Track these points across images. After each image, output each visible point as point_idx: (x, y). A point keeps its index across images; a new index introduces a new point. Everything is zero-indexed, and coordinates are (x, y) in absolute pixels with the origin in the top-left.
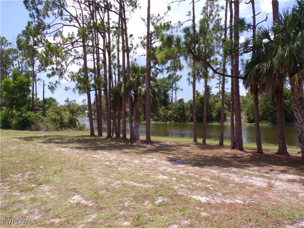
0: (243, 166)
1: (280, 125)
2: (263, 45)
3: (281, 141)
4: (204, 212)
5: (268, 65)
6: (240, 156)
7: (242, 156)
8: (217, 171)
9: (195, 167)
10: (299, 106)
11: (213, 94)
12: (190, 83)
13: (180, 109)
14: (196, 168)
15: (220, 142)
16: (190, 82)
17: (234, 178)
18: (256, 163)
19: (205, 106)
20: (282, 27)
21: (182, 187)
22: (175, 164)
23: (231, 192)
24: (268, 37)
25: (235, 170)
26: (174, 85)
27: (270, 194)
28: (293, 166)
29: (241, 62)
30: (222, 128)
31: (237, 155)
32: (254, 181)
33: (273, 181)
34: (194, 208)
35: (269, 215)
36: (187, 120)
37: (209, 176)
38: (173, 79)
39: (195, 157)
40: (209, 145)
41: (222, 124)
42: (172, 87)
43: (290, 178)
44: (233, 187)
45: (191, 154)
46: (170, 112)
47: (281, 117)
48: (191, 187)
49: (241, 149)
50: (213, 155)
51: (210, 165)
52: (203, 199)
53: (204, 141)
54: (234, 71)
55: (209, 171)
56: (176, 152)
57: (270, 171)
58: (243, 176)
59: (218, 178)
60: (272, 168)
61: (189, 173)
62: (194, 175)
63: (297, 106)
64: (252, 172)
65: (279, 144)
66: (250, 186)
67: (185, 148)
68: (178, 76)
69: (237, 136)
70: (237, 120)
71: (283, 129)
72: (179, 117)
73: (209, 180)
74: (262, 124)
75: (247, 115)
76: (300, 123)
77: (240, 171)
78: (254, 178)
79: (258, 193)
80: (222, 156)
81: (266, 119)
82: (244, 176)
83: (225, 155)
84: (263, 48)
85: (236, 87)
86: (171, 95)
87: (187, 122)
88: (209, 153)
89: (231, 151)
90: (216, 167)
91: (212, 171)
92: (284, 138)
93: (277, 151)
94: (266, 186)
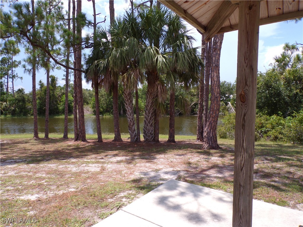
0: (83, 155)
1: (116, 116)
2: (101, 43)
3: (116, 130)
4: (31, 211)
5: (105, 62)
6: (82, 146)
7: (84, 146)
8: (56, 165)
9: (30, 165)
10: (128, 100)
11: (60, 86)
12: (26, 71)
13: (19, 101)
14: (32, 165)
15: (64, 135)
16: (26, 69)
17: (71, 168)
18: (94, 151)
19: (47, 98)
20: (116, 31)
21: (8, 191)
22: (4, 165)
23: (65, 183)
24: (106, 38)
25: (74, 160)
26: (10, 72)
27: (101, 177)
28: (123, 150)
29: (84, 56)
30: (66, 120)
31: (80, 146)
32: (90, 168)
33: (105, 165)
34: (20, 210)
35: (96, 195)
36: (29, 114)
37: (45, 171)
38: (9, 64)
39: (33, 153)
40: (52, 139)
41: (66, 117)
42: (7, 74)
43: (119, 160)
44: (69, 178)
45: (28, 151)
46: (5, 104)
47: (116, 109)
48: (20, 187)
49: (84, 140)
50: (55, 149)
51: (49, 159)
52: (33, 198)
53: (47, 136)
54: (76, 64)
55: (46, 166)
56: (9, 150)
57: (105, 156)
58: (80, 165)
59: (55, 172)
60: (107, 154)
61: (21, 172)
62: (26, 173)
63: (127, 100)
64: (89, 160)
65: (115, 132)
66: (85, 173)
67: (22, 146)
68: (15, 61)
69: (80, 128)
70: (80, 112)
71: (118, 119)
72: (18, 110)
73: (44, 175)
74: (105, 116)
75: (93, 108)
76: (129, 114)
77: (78, 161)
78: (90, 165)
79: (91, 178)
80: (64, 149)
81: (109, 112)
82: (82, 165)
83: (67, 147)
84: (101, 47)
85: (78, 80)
86: (6, 84)
87: (28, 116)
88: (50, 147)
89: (75, 142)
90: (55, 160)
91: (49, 165)
92: (119, 127)
93: (113, 139)
94: (99, 170)
